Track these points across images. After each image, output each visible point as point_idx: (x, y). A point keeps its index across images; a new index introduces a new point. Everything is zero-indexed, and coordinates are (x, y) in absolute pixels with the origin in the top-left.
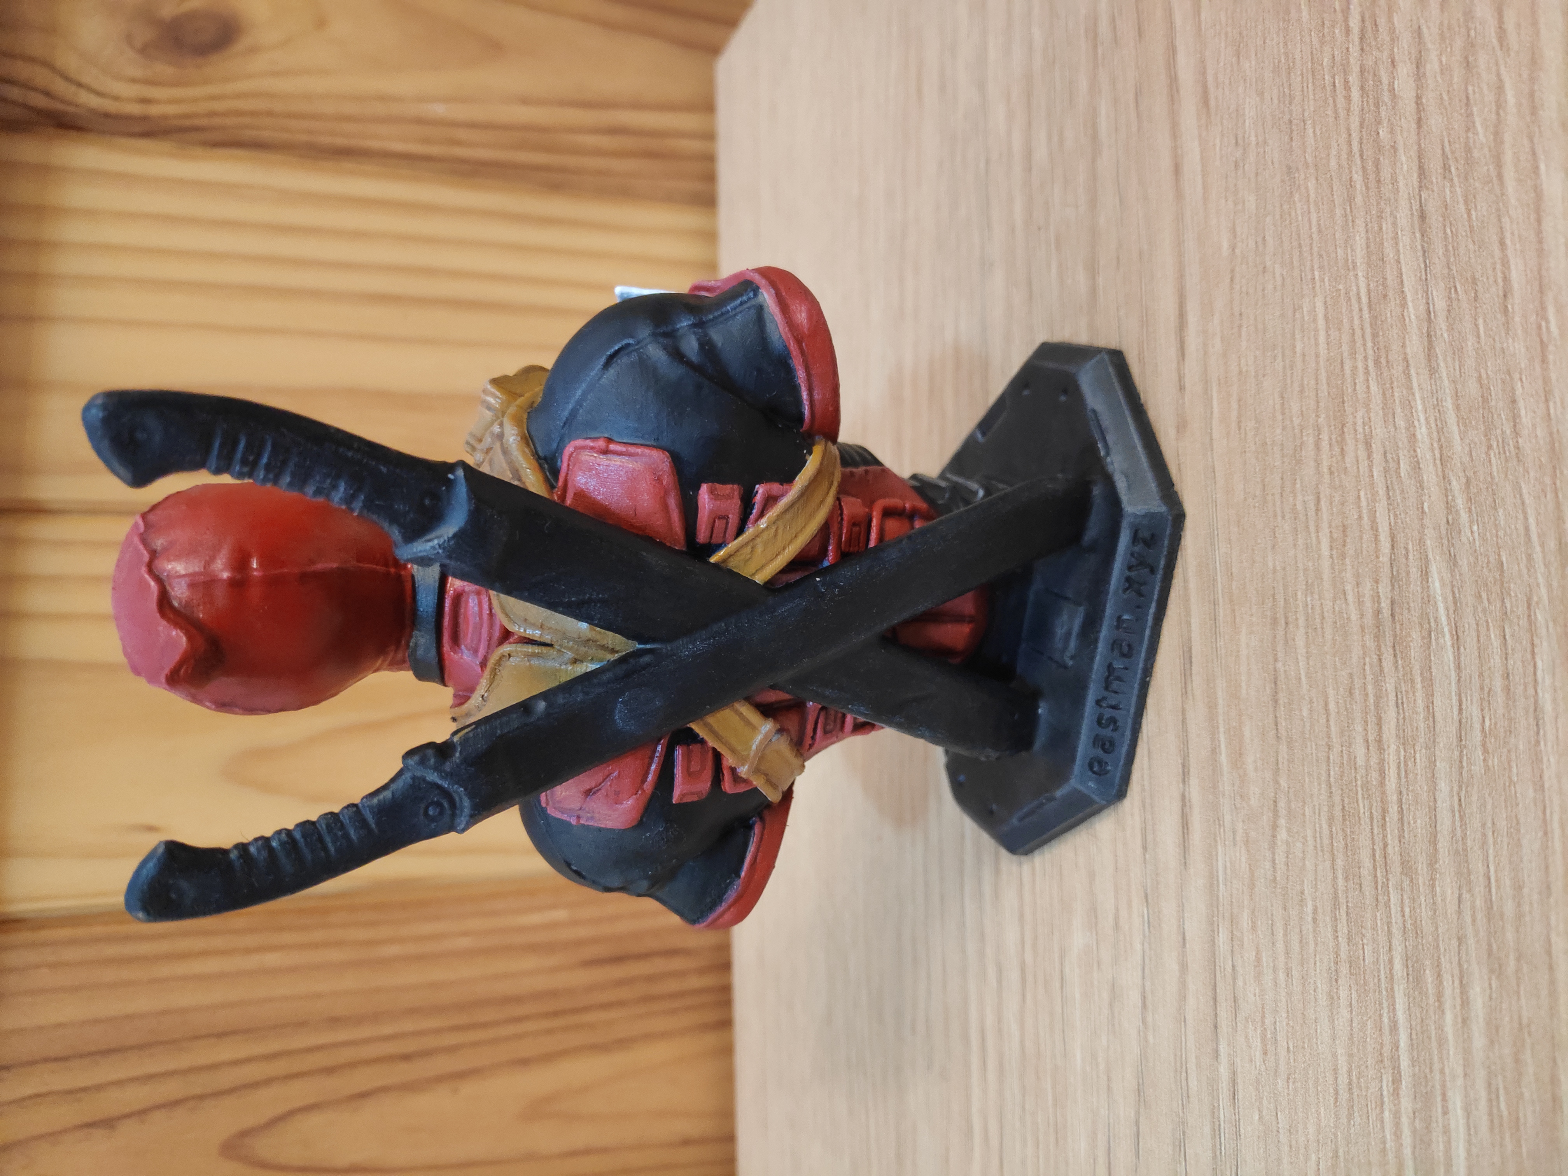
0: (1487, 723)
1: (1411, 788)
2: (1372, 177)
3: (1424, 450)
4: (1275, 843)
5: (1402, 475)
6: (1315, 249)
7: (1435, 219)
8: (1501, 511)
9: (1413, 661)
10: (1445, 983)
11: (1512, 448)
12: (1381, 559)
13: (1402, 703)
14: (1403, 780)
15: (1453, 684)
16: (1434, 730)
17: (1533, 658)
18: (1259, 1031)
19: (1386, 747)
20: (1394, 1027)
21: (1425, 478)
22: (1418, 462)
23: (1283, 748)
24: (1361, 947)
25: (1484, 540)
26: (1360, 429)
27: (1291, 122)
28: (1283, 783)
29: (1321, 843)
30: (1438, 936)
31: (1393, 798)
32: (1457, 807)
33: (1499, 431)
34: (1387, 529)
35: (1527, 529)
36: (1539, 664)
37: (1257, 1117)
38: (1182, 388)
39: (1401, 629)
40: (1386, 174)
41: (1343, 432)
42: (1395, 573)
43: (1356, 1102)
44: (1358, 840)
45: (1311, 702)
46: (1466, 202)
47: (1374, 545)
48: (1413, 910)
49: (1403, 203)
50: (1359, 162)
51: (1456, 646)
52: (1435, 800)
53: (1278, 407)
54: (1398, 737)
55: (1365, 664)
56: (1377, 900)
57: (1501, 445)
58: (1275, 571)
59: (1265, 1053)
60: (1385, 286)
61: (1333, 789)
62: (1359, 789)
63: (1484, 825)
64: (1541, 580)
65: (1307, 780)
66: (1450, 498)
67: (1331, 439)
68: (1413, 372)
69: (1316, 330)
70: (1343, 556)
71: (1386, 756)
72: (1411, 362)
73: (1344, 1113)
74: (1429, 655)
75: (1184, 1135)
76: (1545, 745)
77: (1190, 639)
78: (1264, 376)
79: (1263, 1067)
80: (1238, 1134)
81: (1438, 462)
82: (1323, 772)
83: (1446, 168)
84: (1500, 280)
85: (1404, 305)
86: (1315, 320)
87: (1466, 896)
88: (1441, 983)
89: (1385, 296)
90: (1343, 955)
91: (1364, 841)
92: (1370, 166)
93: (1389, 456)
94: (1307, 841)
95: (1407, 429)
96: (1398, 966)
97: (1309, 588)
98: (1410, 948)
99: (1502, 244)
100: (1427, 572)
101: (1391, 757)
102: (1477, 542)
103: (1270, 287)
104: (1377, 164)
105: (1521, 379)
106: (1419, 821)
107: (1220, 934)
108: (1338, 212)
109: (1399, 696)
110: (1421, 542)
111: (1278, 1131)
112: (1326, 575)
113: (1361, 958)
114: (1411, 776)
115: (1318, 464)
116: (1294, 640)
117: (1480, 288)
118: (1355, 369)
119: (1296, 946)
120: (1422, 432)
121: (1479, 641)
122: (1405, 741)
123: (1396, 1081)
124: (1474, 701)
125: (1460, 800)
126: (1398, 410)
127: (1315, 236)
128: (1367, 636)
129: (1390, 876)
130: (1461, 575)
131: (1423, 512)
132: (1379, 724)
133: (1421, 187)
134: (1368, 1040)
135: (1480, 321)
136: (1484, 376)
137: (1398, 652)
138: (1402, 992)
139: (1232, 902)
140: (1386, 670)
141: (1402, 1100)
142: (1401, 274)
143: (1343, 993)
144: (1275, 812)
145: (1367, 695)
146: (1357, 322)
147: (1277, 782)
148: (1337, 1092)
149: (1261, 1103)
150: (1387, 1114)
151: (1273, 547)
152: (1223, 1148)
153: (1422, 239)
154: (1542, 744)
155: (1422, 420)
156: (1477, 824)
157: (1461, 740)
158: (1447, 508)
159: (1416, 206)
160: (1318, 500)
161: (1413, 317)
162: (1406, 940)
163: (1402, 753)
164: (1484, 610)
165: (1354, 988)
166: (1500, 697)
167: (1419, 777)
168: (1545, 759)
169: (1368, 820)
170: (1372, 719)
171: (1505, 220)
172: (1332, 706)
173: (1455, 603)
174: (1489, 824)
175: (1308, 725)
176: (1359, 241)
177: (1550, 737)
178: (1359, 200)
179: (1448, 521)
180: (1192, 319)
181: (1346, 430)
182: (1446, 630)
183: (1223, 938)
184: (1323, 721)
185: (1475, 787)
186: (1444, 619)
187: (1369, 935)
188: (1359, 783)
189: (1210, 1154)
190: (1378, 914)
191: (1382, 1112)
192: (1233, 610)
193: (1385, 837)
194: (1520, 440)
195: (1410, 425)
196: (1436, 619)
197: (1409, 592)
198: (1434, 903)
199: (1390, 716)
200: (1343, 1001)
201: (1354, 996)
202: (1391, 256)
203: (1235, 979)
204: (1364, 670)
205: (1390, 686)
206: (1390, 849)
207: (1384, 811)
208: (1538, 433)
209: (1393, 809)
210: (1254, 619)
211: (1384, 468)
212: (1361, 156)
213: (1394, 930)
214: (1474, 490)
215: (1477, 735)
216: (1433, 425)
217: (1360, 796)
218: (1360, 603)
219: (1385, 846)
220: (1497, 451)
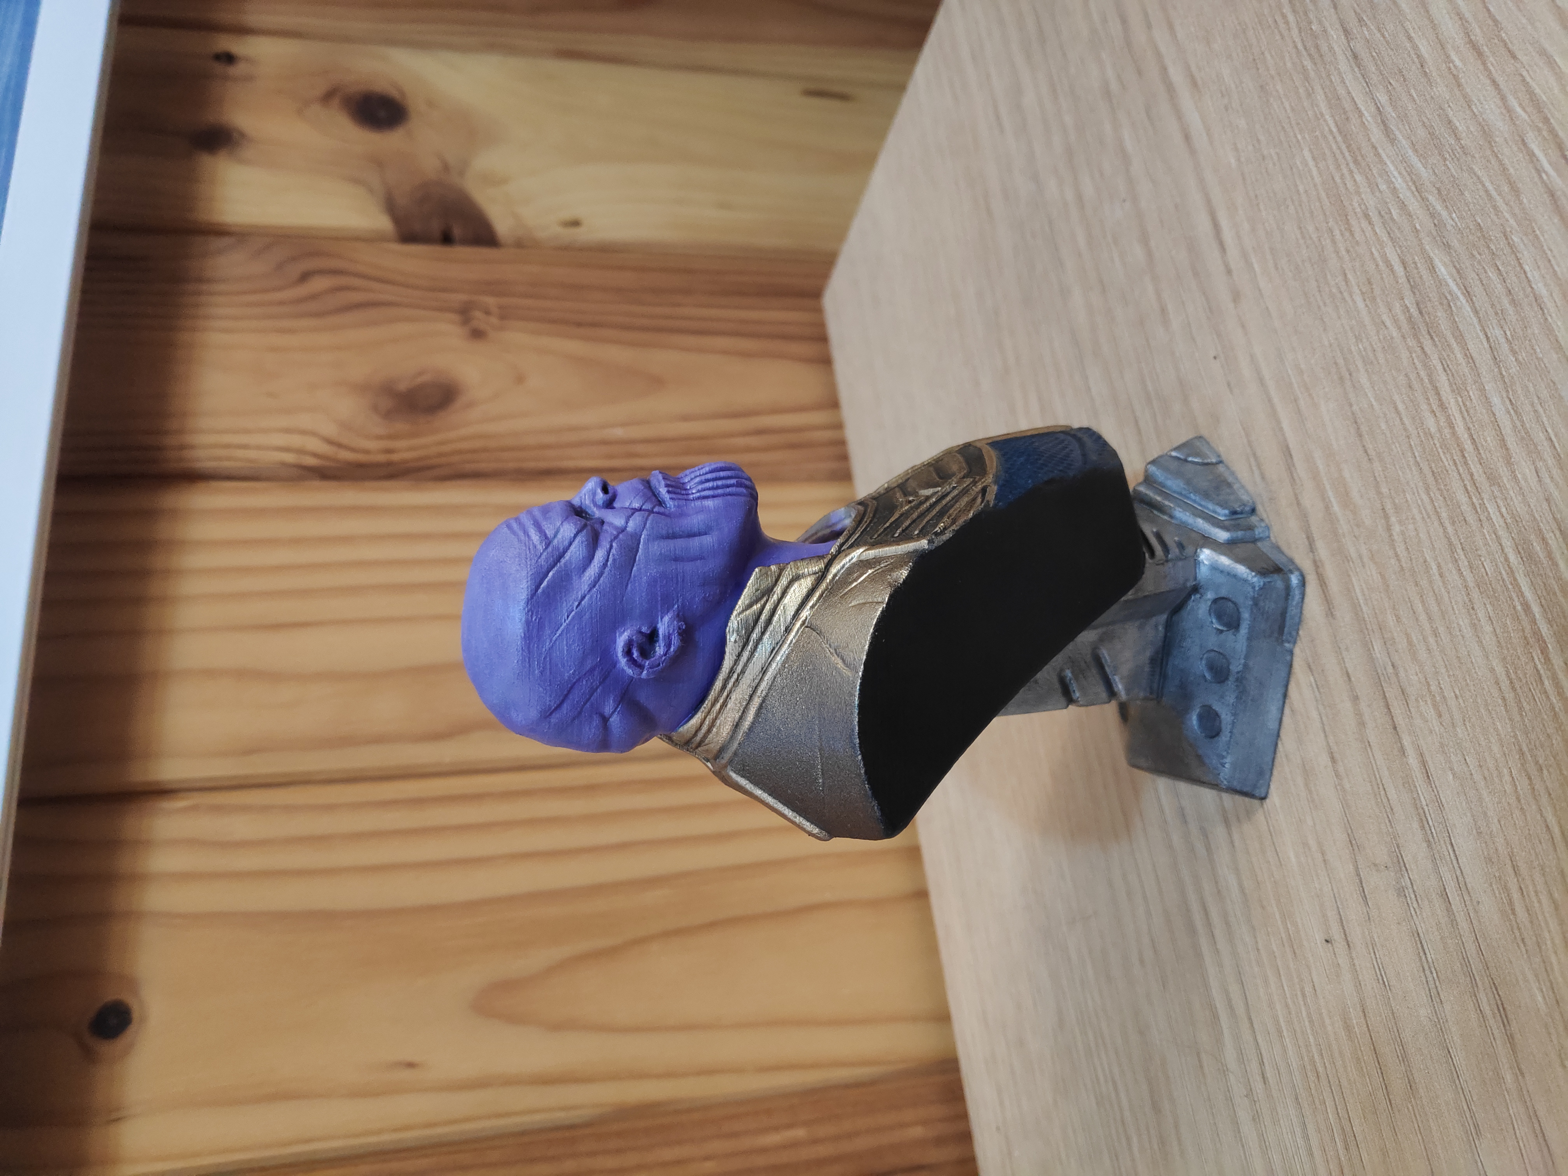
0: (1508, 333)
1: (1474, 419)
2: (1316, 56)
3: (1405, 194)
4: (1393, 541)
5: (1395, 218)
6: (1293, 122)
7: (1363, 54)
8: (1466, 193)
9: (1445, 332)
10: (1550, 542)
11: (1459, 150)
12: (1400, 282)
13: (1448, 366)
14: (1468, 418)
15: (1477, 326)
16: (1476, 366)
17: (1522, 268)
18: (1429, 702)
19: (1447, 405)
20: (1527, 607)
21: (1411, 208)
22: (1403, 203)
23: (1377, 465)
24: (1481, 566)
25: (1461, 218)
26: (1358, 210)
27: (1254, 60)
28: (1384, 490)
29: (1426, 511)
30: (1532, 511)
31: (1464, 436)
32: (1510, 407)
33: (1447, 146)
34: (1397, 260)
35: (1487, 191)
36: (1527, 268)
37: (1451, 777)
38: (1229, 272)
39: (1429, 318)
40: (1324, 48)
41: (1348, 220)
42: (1412, 284)
43: (1520, 694)
44: (1452, 488)
45: (1385, 415)
46: (1379, 31)
47: (1392, 276)
48: (1507, 506)
49: (1341, 57)
50: (1304, 53)
51: (1469, 299)
52: (1494, 415)
53: (1299, 236)
54: (1453, 391)
55: (1413, 360)
56: (1480, 520)
57: (1452, 154)
58: (1331, 345)
59: (1440, 716)
60: (1345, 113)
61: (1421, 465)
62: (1440, 450)
63: (1532, 405)
64: (1507, 215)
65: (1401, 473)
66: (1431, 209)
67: (1341, 231)
68: (1380, 151)
69: (1310, 171)
70: (1374, 299)
71: (1450, 411)
72: (1377, 145)
73: (1515, 711)
74: (1454, 319)
75: (1398, 847)
76: (1552, 318)
77: (1285, 440)
78: (1283, 223)
79: (1442, 730)
80: (1441, 806)
81: (1416, 193)
82: (1410, 459)
83: (1361, 20)
84: (1416, 60)
85: (1361, 115)
86: (1307, 165)
87: (1540, 464)
88: (1547, 544)
89: (1347, 119)
90: (1471, 584)
91: (1456, 485)
92: (1313, 51)
93: (1383, 213)
94: (1415, 519)
95: (1389, 187)
96: (1513, 558)
97: (1358, 339)
98: (1516, 537)
99: (1410, 38)
100: (1433, 267)
101: (1453, 409)
102: (1459, 224)
103: (1271, 165)
104: (1317, 47)
105: (1449, 106)
106: (1488, 439)
107: (1375, 647)
108: (1301, 90)
109: (1444, 363)
110: (1423, 251)
111: (1471, 774)
112: (1367, 320)
113: (1484, 574)
114: (1472, 411)
115: (1337, 252)
116: (1359, 382)
117: (1405, 72)
118: (1342, 177)
119: (1434, 608)
120: (1399, 183)
121: (1483, 284)
122: (1458, 390)
123: (1544, 651)
124: (1494, 326)
125: (1510, 401)
126: (1379, 180)
127: (1291, 115)
128: (1409, 340)
129: (1483, 495)
130: (1455, 252)
131: (1417, 231)
132: (1438, 394)
133: (1348, 41)
134: (1512, 635)
135: (1413, 92)
136: (1426, 121)
137: (1432, 334)
138: (1522, 575)
139: (1376, 613)
140: (1429, 352)
141: (1554, 661)
142: (1353, 99)
143: (1481, 614)
144: (1386, 517)
145: (1422, 380)
146: (1334, 147)
147: (1379, 493)
148: (1504, 699)
149: (1450, 762)
150: (1546, 683)
151: (1325, 330)
152: (1433, 831)
153: (1360, 70)
154: (1549, 318)
155: (1396, 173)
156: (1528, 408)
157: (1496, 359)
158: (1431, 217)
159: (1349, 54)
160: (1345, 275)
161: (1369, 118)
162: (1511, 533)
163: (1460, 399)
164: (1479, 262)
165: (1487, 602)
166: (1510, 310)
167: (1477, 408)
168: (1555, 327)
169: (1453, 468)
170: (1431, 394)
171: (1407, 25)
172: (1401, 407)
173: (1458, 272)
174: (1536, 401)
175: (1388, 435)
176: (1320, 97)
177: (1552, 310)
178: (1312, 74)
179: (1435, 224)
180: (1224, 223)
181: (1349, 217)
182: (1459, 294)
183: (1377, 646)
184: (1397, 422)
185: (1518, 383)
186: (1454, 288)
187: (1483, 552)
188: (1438, 445)
189: (1425, 845)
190: (1485, 531)
191: (1542, 684)
192: (1310, 395)
193: (1469, 469)
194: (1462, 142)
195: (1389, 182)
196: (1450, 292)
197: (1426, 289)
198: (1521, 488)
199: (1443, 380)
200: (1484, 621)
201: (1490, 608)
202: (1343, 92)
203: (1397, 675)
204: (1414, 364)
205: (1435, 361)
206: (1476, 476)
207: (1462, 451)
208: (1472, 129)
209: (1468, 446)
210: (1327, 390)
211: (1382, 222)
212: (1305, 49)
213: (1500, 533)
214: (1444, 193)
215: (1505, 347)
216: (1405, 173)
217: (1442, 454)
218: (1396, 321)
219: (1472, 475)
220: (1450, 159)
